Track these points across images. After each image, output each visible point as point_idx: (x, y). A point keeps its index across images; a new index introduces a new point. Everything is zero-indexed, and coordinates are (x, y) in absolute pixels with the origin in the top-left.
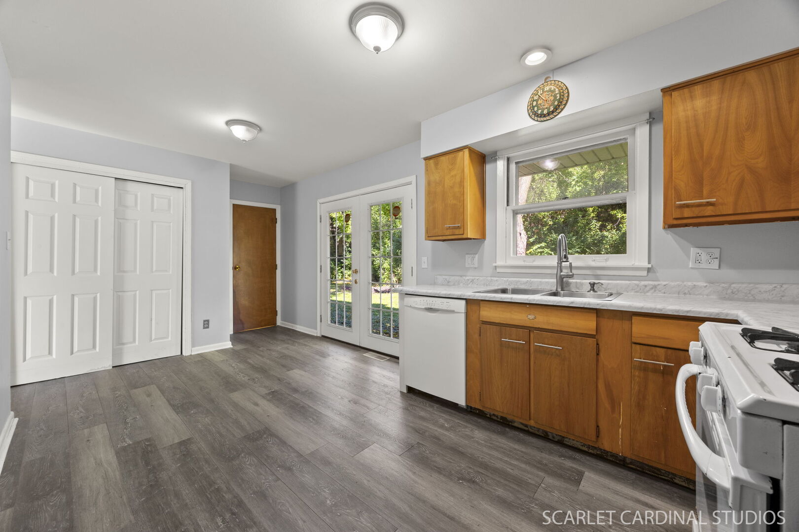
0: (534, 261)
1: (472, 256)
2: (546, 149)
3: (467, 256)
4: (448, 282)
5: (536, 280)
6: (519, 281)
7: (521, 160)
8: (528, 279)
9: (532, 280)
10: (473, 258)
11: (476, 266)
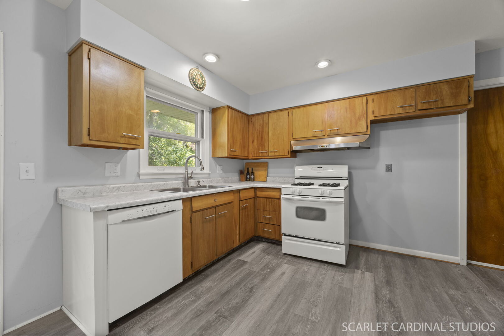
0: (164, 170)
1: (114, 164)
2: (173, 101)
3: (107, 165)
4: (84, 194)
5: (169, 182)
6: (160, 184)
7: (150, 96)
8: (165, 182)
9: (167, 182)
10: (116, 167)
11: (119, 174)
